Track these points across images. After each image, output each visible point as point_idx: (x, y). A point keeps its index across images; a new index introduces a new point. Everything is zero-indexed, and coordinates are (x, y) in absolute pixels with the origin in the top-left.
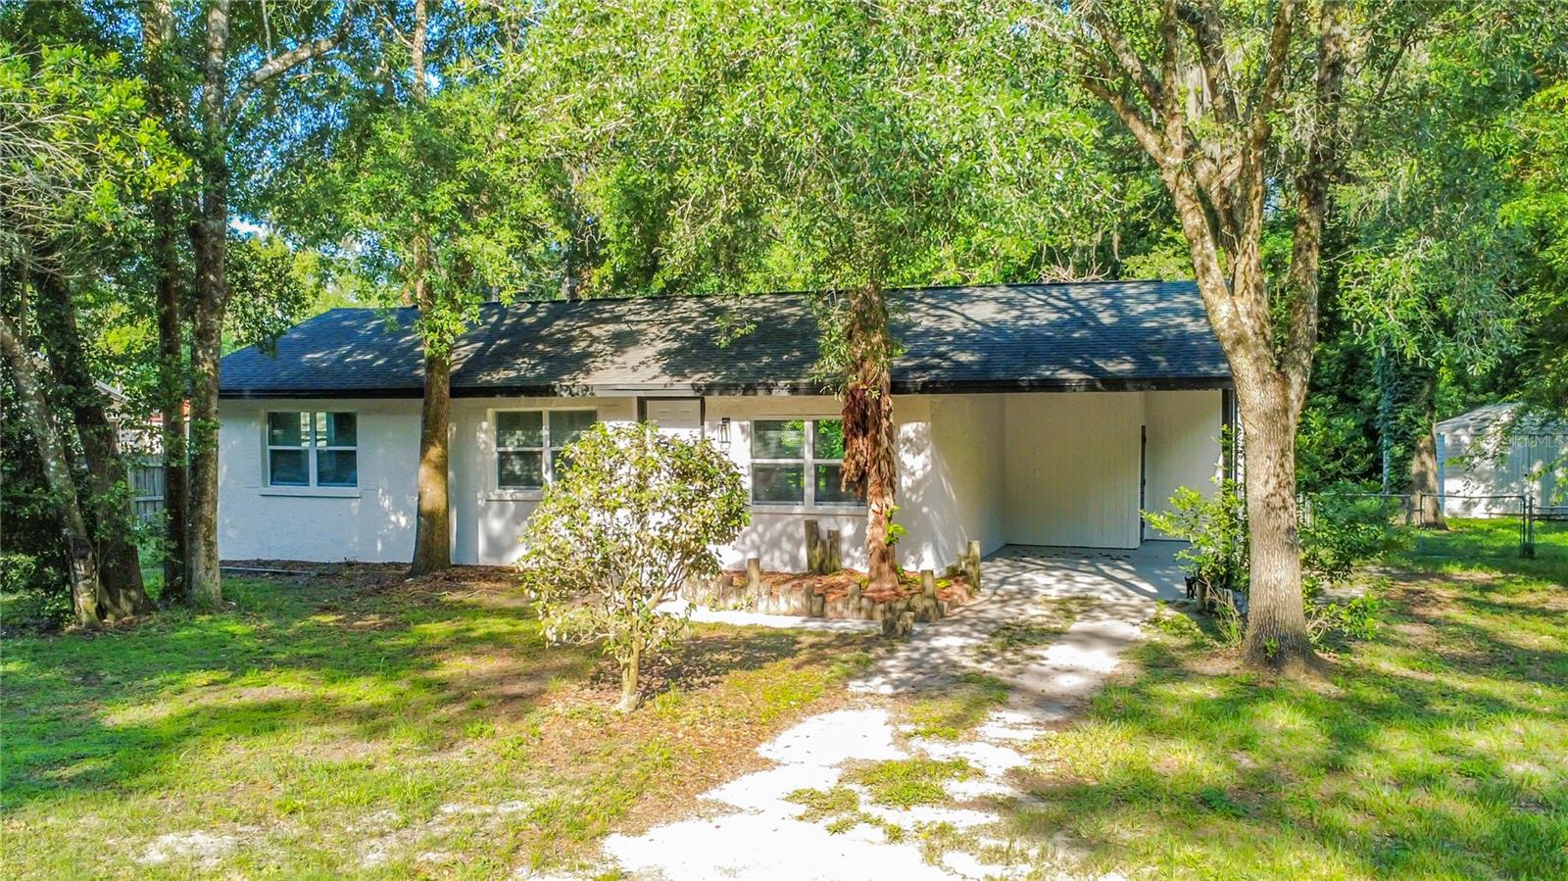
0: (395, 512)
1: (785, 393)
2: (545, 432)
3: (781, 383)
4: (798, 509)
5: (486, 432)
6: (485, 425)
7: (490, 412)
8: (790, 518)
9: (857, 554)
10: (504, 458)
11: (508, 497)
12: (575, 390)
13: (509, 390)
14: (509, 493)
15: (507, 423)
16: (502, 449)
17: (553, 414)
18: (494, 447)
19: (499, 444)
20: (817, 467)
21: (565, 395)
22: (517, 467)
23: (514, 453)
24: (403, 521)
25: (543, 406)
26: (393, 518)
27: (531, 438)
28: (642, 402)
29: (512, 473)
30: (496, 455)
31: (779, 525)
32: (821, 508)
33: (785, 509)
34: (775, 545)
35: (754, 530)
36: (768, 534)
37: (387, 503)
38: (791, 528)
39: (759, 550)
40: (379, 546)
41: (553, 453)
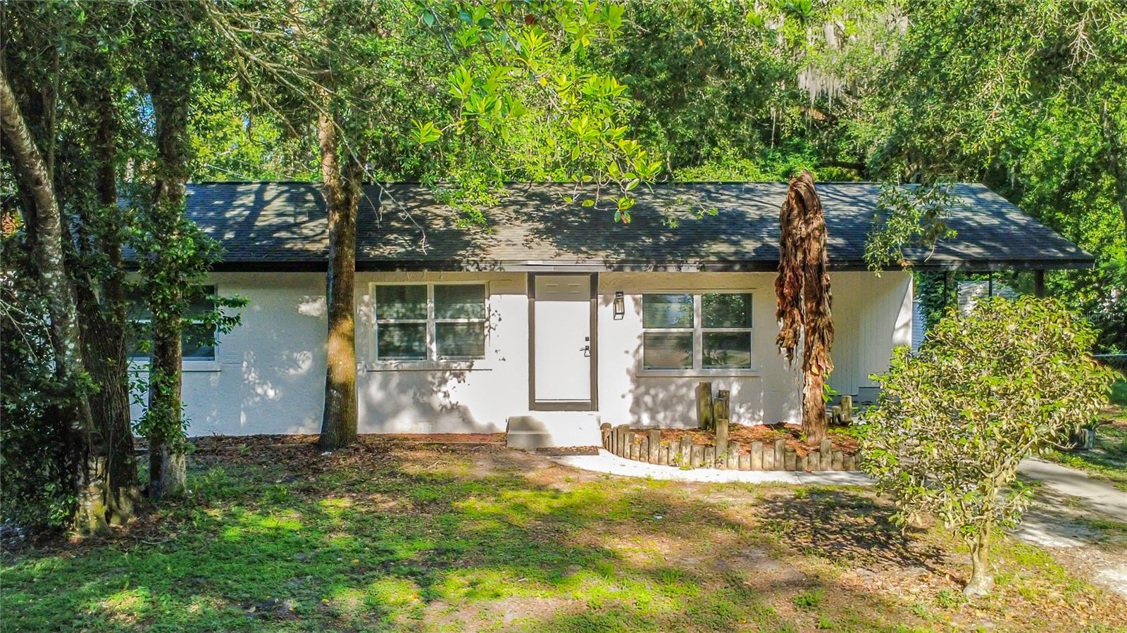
0: (262, 384)
1: (694, 270)
2: (430, 305)
3: (691, 260)
4: (689, 372)
5: (367, 305)
6: (366, 298)
7: (371, 285)
8: (680, 381)
9: (742, 411)
10: (383, 329)
11: (393, 368)
12: (482, 265)
13: (386, 265)
14: (392, 363)
15: (386, 296)
16: (382, 322)
17: (439, 289)
18: (374, 320)
19: (379, 317)
20: (706, 336)
21: (472, 269)
22: (396, 338)
23: (394, 325)
24: (271, 393)
25: (429, 280)
26: (259, 391)
27: (412, 310)
28: (531, 276)
29: (390, 343)
30: (376, 327)
31: (673, 388)
32: (713, 372)
33: (675, 373)
34: (667, 406)
35: (647, 393)
36: (661, 396)
37: (253, 376)
38: (684, 390)
39: (653, 412)
40: (243, 419)
41: (437, 324)
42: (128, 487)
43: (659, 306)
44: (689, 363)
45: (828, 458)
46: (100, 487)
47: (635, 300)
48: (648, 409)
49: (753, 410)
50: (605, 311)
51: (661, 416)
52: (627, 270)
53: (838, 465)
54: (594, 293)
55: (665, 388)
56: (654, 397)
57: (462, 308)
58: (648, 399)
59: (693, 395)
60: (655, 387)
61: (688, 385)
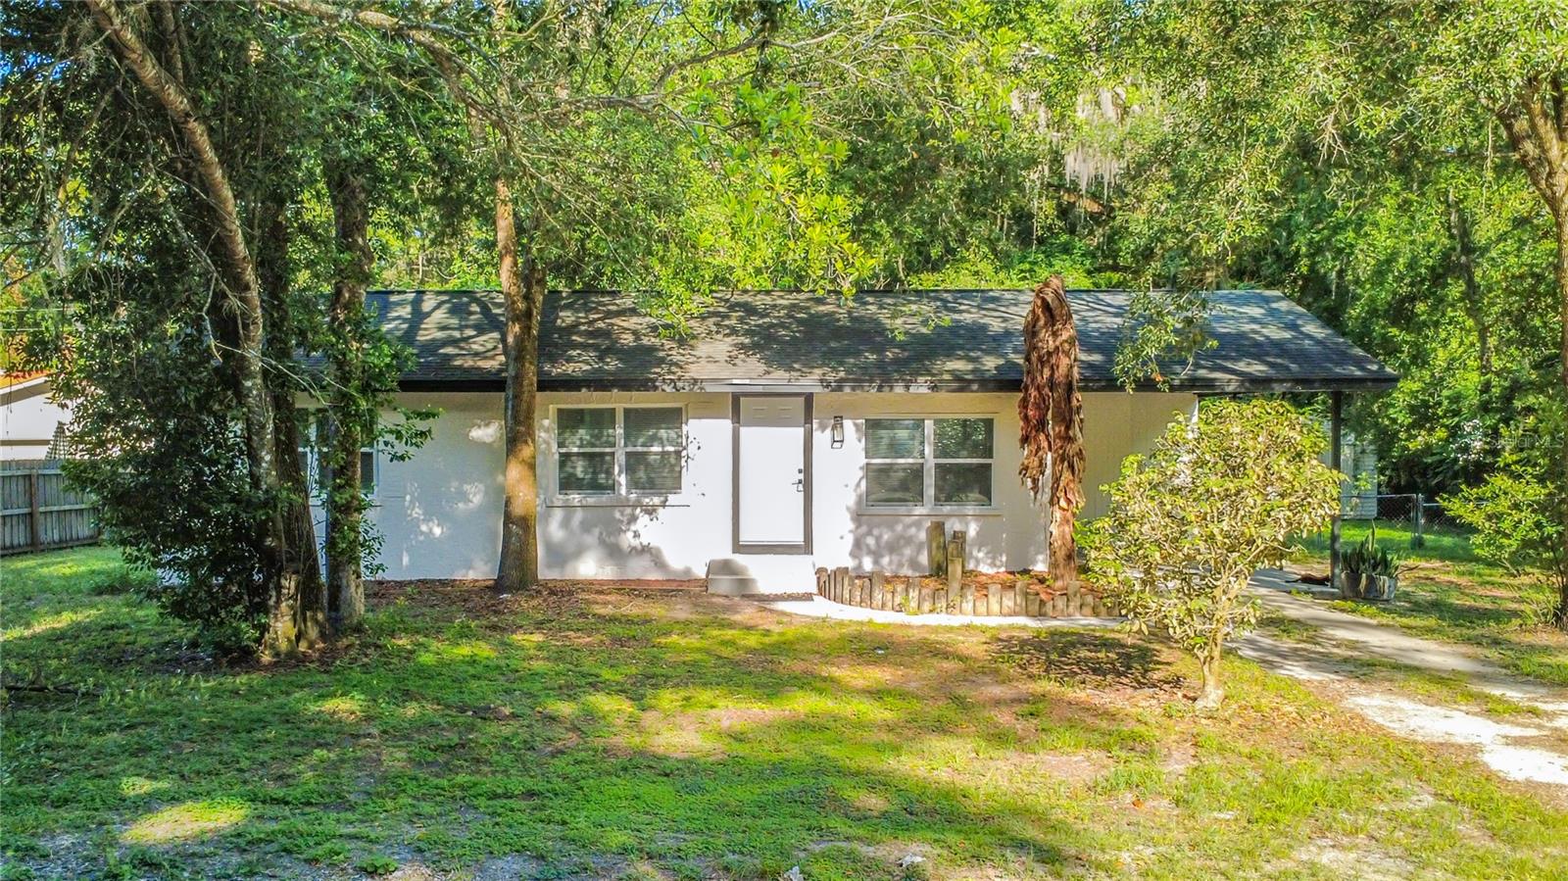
0: (427, 521)
1: (924, 390)
2: (620, 431)
3: (921, 379)
4: (919, 510)
5: (547, 431)
6: (546, 422)
7: (552, 408)
8: (908, 520)
9: (981, 555)
10: (565, 458)
11: (576, 503)
12: (680, 384)
13: (570, 384)
14: (575, 497)
15: (569, 420)
16: (563, 450)
17: (627, 412)
18: (554, 447)
19: (561, 445)
20: (938, 466)
21: (669, 389)
22: (580, 469)
23: (578, 454)
24: (437, 531)
25: (618, 401)
26: (424, 528)
27: (598, 437)
28: (736, 398)
29: (573, 475)
30: (557, 456)
31: (899, 528)
32: (947, 509)
33: (902, 510)
34: (893, 548)
35: (869, 533)
36: (886, 537)
37: (417, 512)
38: (913, 530)
39: (877, 556)
40: (406, 560)
41: (628, 454)
42: (315, 611)
43: (883, 433)
44: (919, 497)
45: (1076, 602)
46: (291, 607)
47: (856, 425)
48: (870, 552)
49: (993, 556)
50: (822, 438)
51: (885, 560)
52: (847, 390)
53: (1087, 610)
54: (808, 419)
55: (891, 527)
56: (878, 539)
57: (655, 435)
58: (871, 541)
59: (923, 536)
60: (878, 526)
61: (918, 525)
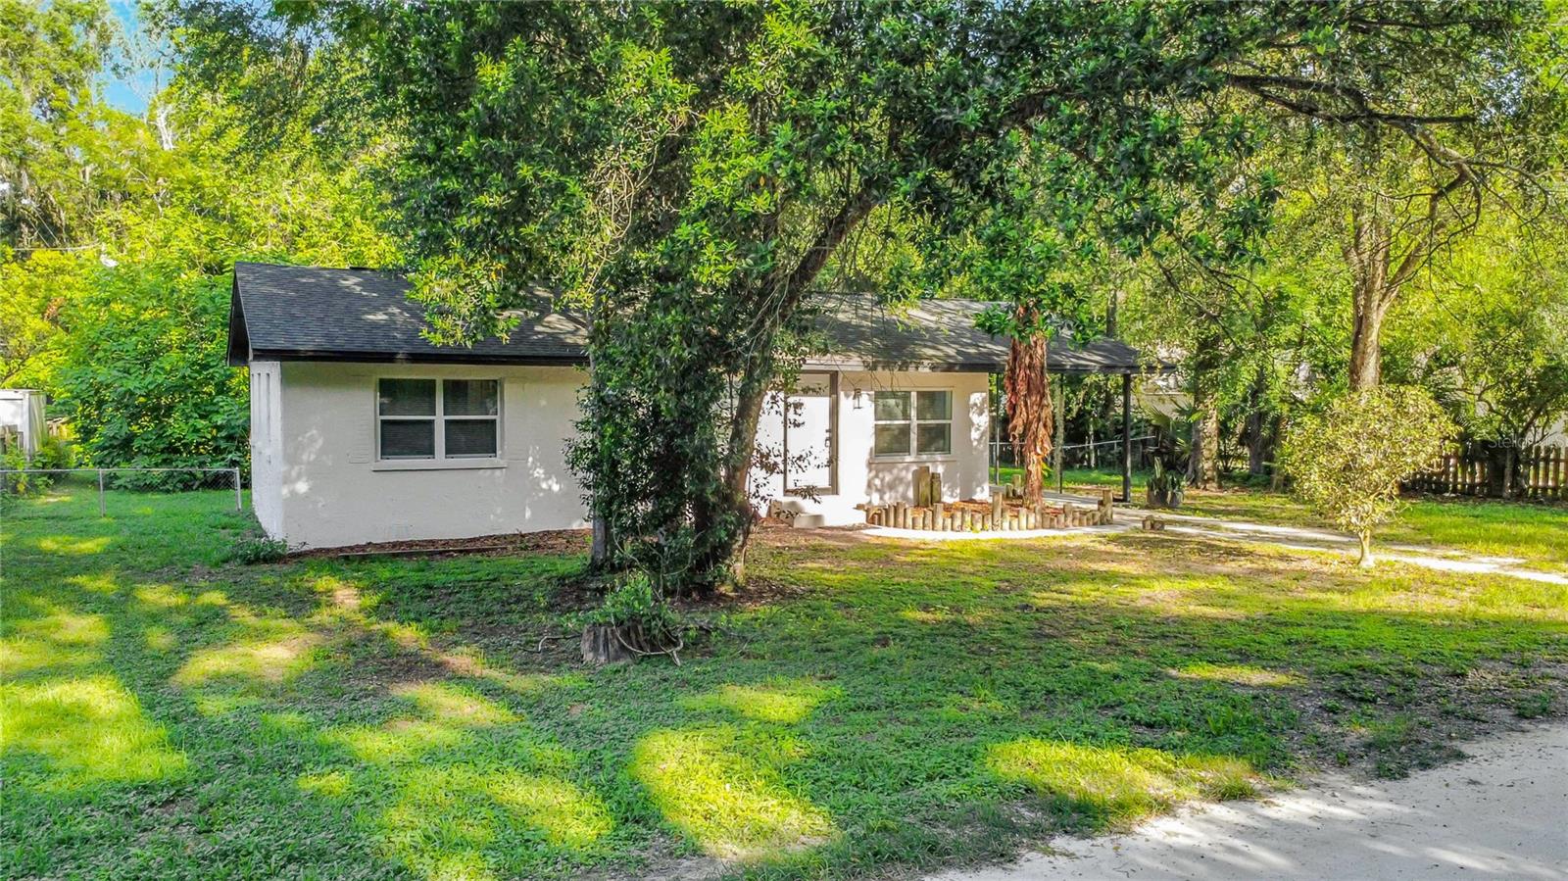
0: (546, 479)
4: (908, 459)
8: (900, 466)
9: (947, 489)
20: (920, 426)
24: (556, 488)
26: (545, 485)
31: (895, 471)
32: (924, 457)
33: (897, 458)
34: (892, 487)
35: (877, 476)
36: (887, 479)
37: (539, 472)
38: (904, 473)
39: (881, 492)
40: (528, 514)
43: (886, 401)
44: (907, 450)
47: (869, 396)
48: (877, 490)
49: (952, 489)
50: (846, 403)
51: (887, 497)
52: (880, 369)
53: (1077, 522)
54: (834, 390)
55: (890, 471)
56: (882, 480)
58: (877, 482)
59: (910, 477)
60: (883, 470)
61: (907, 469)
